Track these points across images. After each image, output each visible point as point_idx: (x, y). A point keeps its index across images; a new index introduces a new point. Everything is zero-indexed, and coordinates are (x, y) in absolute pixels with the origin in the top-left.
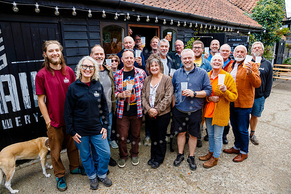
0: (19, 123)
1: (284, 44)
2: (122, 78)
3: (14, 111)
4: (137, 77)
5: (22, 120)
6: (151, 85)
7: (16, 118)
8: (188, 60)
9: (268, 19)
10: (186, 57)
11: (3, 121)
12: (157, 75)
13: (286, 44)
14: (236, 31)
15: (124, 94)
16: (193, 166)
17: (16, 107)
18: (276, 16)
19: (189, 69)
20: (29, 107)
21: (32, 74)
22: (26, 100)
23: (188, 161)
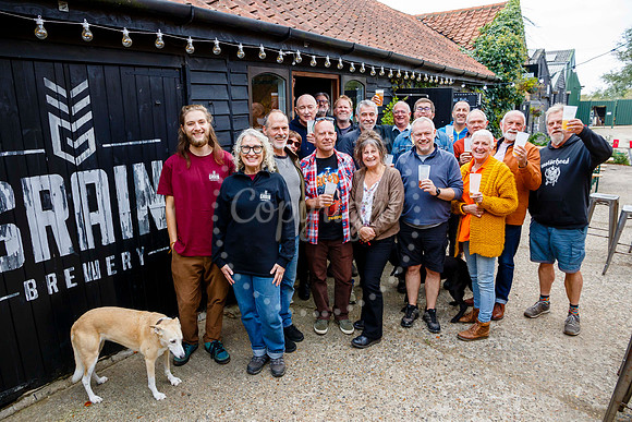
0: (113, 269)
1: (528, 107)
2: (315, 170)
3: (104, 244)
4: (341, 167)
5: (117, 262)
6: (365, 186)
7: (108, 259)
8: (423, 137)
9: (504, 62)
10: (420, 131)
11: (85, 265)
12: (374, 169)
13: (531, 107)
14: (460, 83)
15: (320, 201)
16: (434, 325)
17: (108, 237)
18: (517, 57)
19: (424, 152)
20: (129, 234)
21: (135, 169)
22: (125, 220)
23: (425, 319)
